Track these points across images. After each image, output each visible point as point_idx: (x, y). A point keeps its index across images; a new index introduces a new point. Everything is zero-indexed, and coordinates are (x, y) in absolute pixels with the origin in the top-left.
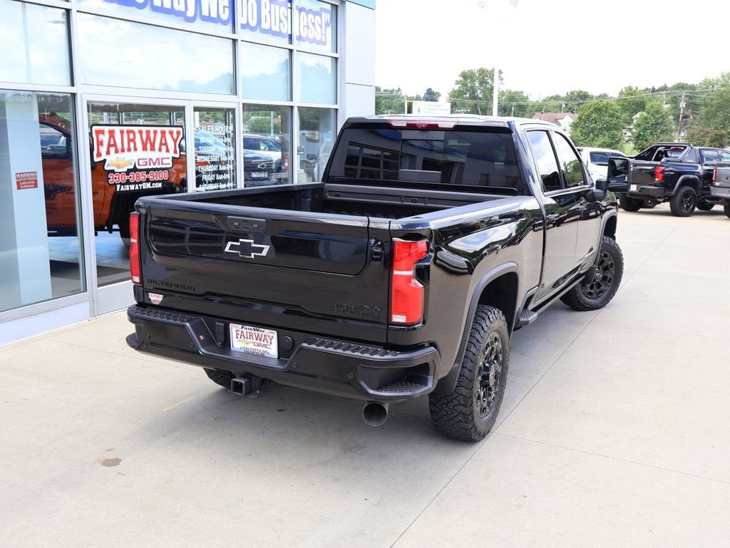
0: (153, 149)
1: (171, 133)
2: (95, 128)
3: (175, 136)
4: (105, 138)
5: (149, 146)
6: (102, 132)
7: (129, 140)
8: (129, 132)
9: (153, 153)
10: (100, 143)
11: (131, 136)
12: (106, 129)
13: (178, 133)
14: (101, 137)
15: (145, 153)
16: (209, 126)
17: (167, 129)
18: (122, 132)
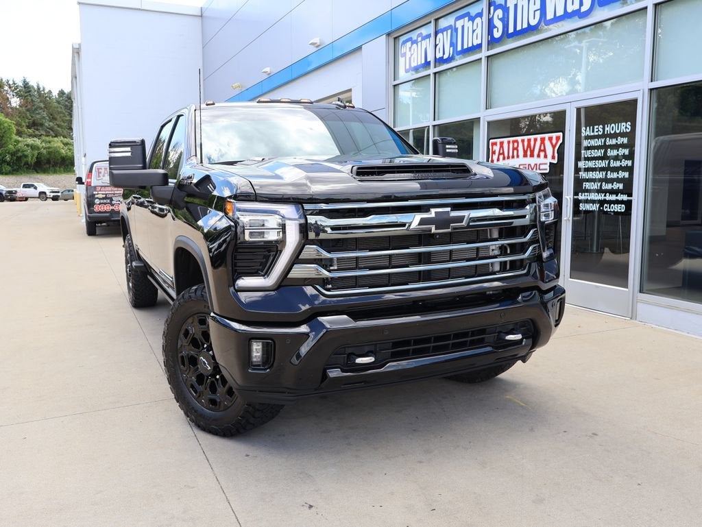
0: (532, 155)
1: (551, 139)
2: (491, 141)
3: (554, 141)
4: (497, 148)
5: (529, 153)
6: (495, 144)
7: (514, 149)
8: (514, 142)
9: (532, 159)
10: (494, 153)
11: (516, 145)
12: (498, 141)
13: (558, 138)
14: (495, 147)
15: (525, 159)
16: (596, 127)
17: (547, 136)
18: (509, 142)
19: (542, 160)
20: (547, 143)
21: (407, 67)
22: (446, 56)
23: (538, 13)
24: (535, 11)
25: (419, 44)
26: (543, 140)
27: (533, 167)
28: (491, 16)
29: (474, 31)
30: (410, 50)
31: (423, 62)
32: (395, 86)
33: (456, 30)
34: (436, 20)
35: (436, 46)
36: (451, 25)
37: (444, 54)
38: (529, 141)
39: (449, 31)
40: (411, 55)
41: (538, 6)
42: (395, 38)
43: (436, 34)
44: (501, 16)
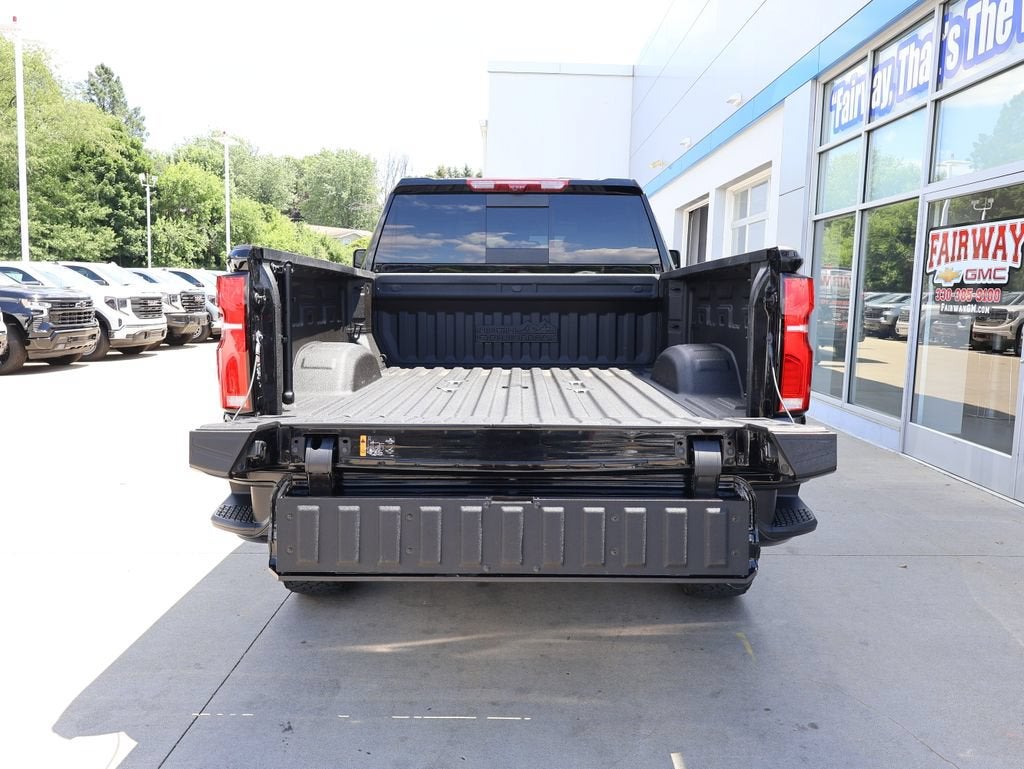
1: (1013, 228)
2: (931, 233)
3: (1018, 232)
4: (938, 243)
5: (981, 251)
6: (937, 237)
7: (961, 245)
8: (962, 234)
11: (964, 238)
12: (941, 232)
13: (1023, 227)
14: (935, 243)
17: (1008, 223)
18: (955, 234)
19: (999, 263)
20: (1008, 235)
21: (837, 126)
22: (883, 106)
23: (1009, 24)
24: (1005, 21)
25: (853, 89)
26: (1002, 229)
27: (985, 273)
28: (944, 37)
29: (921, 63)
30: (841, 101)
31: (856, 116)
32: (820, 154)
33: (899, 62)
34: (876, 52)
35: (872, 90)
36: (893, 58)
37: (881, 101)
38: (983, 231)
39: (890, 67)
40: (843, 107)
41: (1010, 12)
42: (825, 84)
43: (874, 72)
44: (958, 35)
